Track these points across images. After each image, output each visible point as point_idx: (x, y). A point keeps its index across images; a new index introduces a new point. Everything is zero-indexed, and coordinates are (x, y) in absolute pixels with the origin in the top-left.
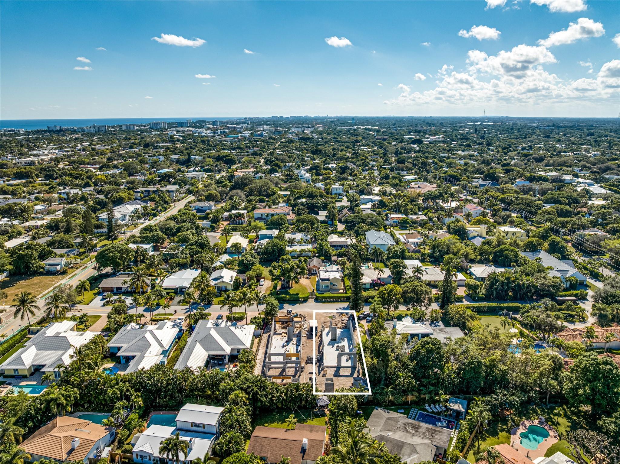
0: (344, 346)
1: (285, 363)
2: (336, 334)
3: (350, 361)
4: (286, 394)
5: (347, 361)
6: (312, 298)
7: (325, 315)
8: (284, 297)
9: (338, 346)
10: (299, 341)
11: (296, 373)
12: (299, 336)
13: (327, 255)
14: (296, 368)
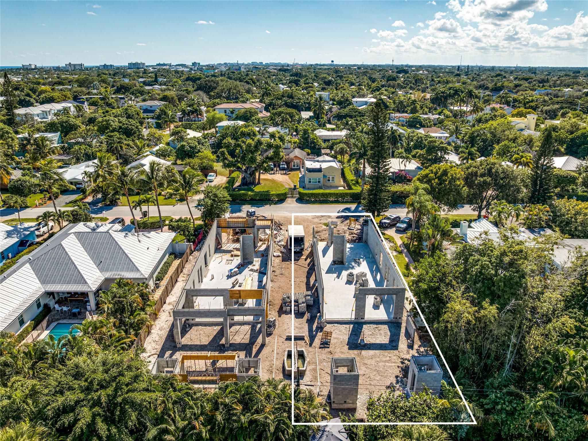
0: (363, 275)
1: (229, 314)
2: (343, 252)
3: (382, 307)
4: (210, 421)
5: (376, 307)
6: (292, 197)
7: (316, 220)
8: (244, 194)
9: (351, 275)
10: (264, 264)
11: (254, 337)
12: (265, 255)
13: (314, 147)
14: (253, 326)
